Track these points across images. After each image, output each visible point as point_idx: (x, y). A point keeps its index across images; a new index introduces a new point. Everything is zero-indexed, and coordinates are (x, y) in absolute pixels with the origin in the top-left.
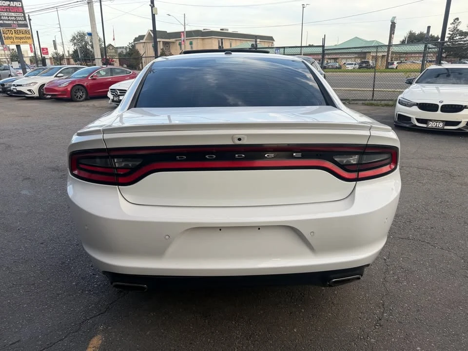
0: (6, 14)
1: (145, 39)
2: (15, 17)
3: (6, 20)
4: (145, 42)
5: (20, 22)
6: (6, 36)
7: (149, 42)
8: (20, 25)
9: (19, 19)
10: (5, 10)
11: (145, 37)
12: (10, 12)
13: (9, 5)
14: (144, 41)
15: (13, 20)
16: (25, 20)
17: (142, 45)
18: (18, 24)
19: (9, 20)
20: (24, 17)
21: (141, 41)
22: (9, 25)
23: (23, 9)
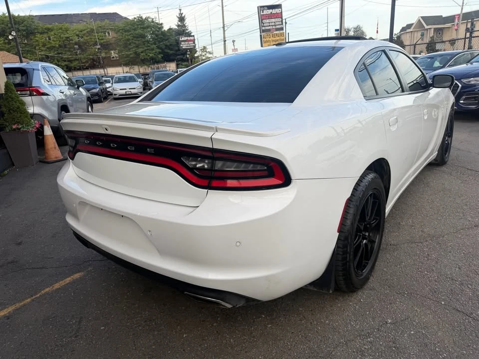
0: (268, 21)
1: (412, 28)
2: (275, 22)
3: (267, 26)
4: (411, 32)
5: (278, 27)
6: (265, 40)
7: (417, 31)
8: (277, 30)
9: (277, 23)
10: (268, 18)
11: (413, 26)
12: (271, 19)
13: (271, 13)
14: (411, 30)
15: (272, 26)
16: (282, 24)
17: (408, 35)
18: (276, 29)
19: (269, 26)
20: (282, 21)
21: (408, 31)
22: (269, 30)
23: (282, 15)
